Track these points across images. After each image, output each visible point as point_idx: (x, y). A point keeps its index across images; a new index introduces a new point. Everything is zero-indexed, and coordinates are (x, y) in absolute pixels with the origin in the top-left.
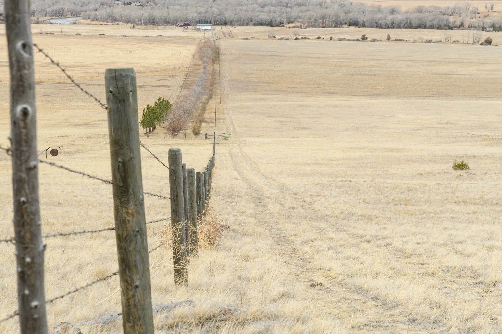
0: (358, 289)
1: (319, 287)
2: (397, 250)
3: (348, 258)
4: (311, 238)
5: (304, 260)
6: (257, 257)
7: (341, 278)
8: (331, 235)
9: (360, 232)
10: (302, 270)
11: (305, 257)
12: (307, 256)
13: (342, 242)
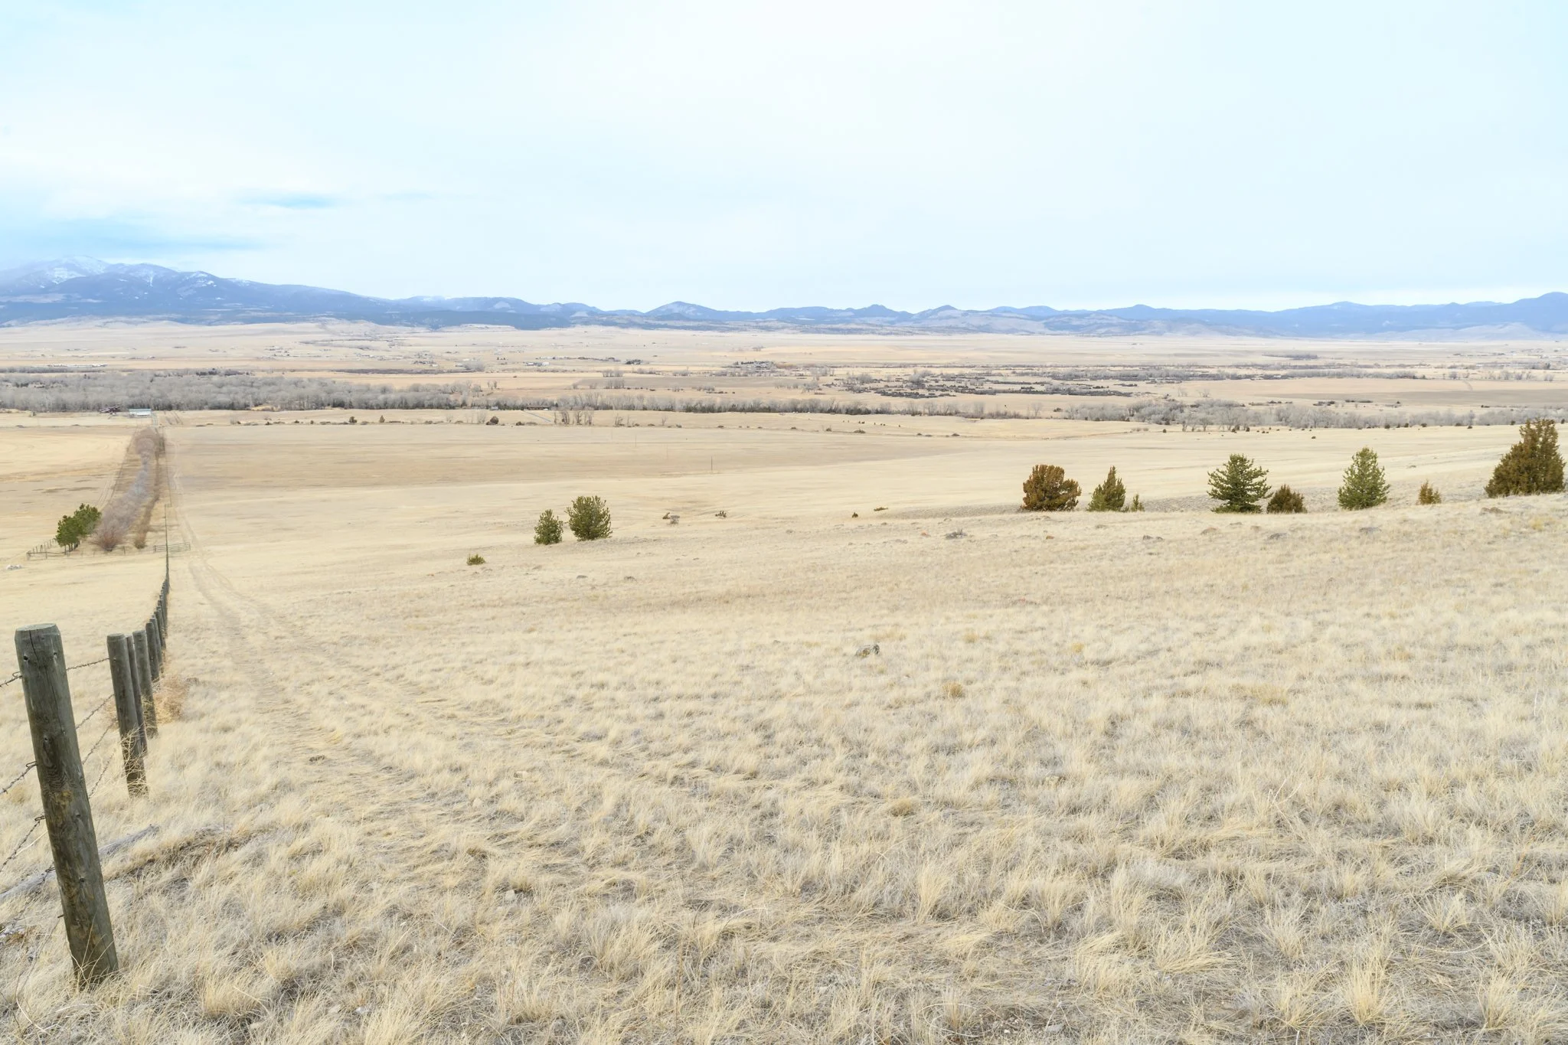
0: (367, 756)
1: (319, 762)
2: (410, 683)
3: (353, 707)
4: (307, 680)
5: (299, 717)
6: (239, 722)
7: (347, 740)
8: (332, 673)
9: (366, 663)
10: (298, 733)
11: (300, 712)
12: (303, 711)
13: (345, 682)
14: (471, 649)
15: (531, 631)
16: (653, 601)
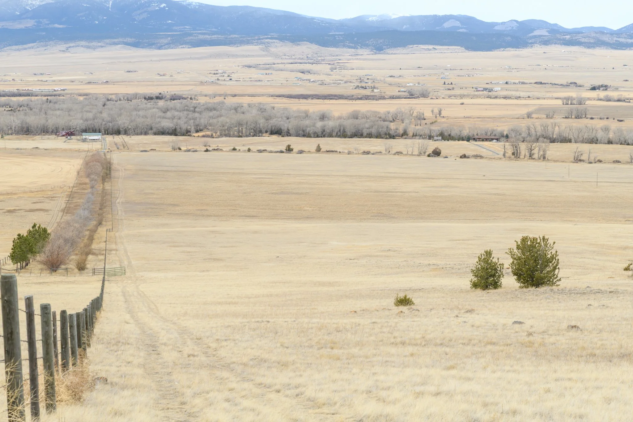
2: (309, 399)
8: (233, 385)
11: (192, 411)
12: (195, 410)
13: (243, 393)
14: (382, 378)
15: (452, 368)
16: (597, 352)
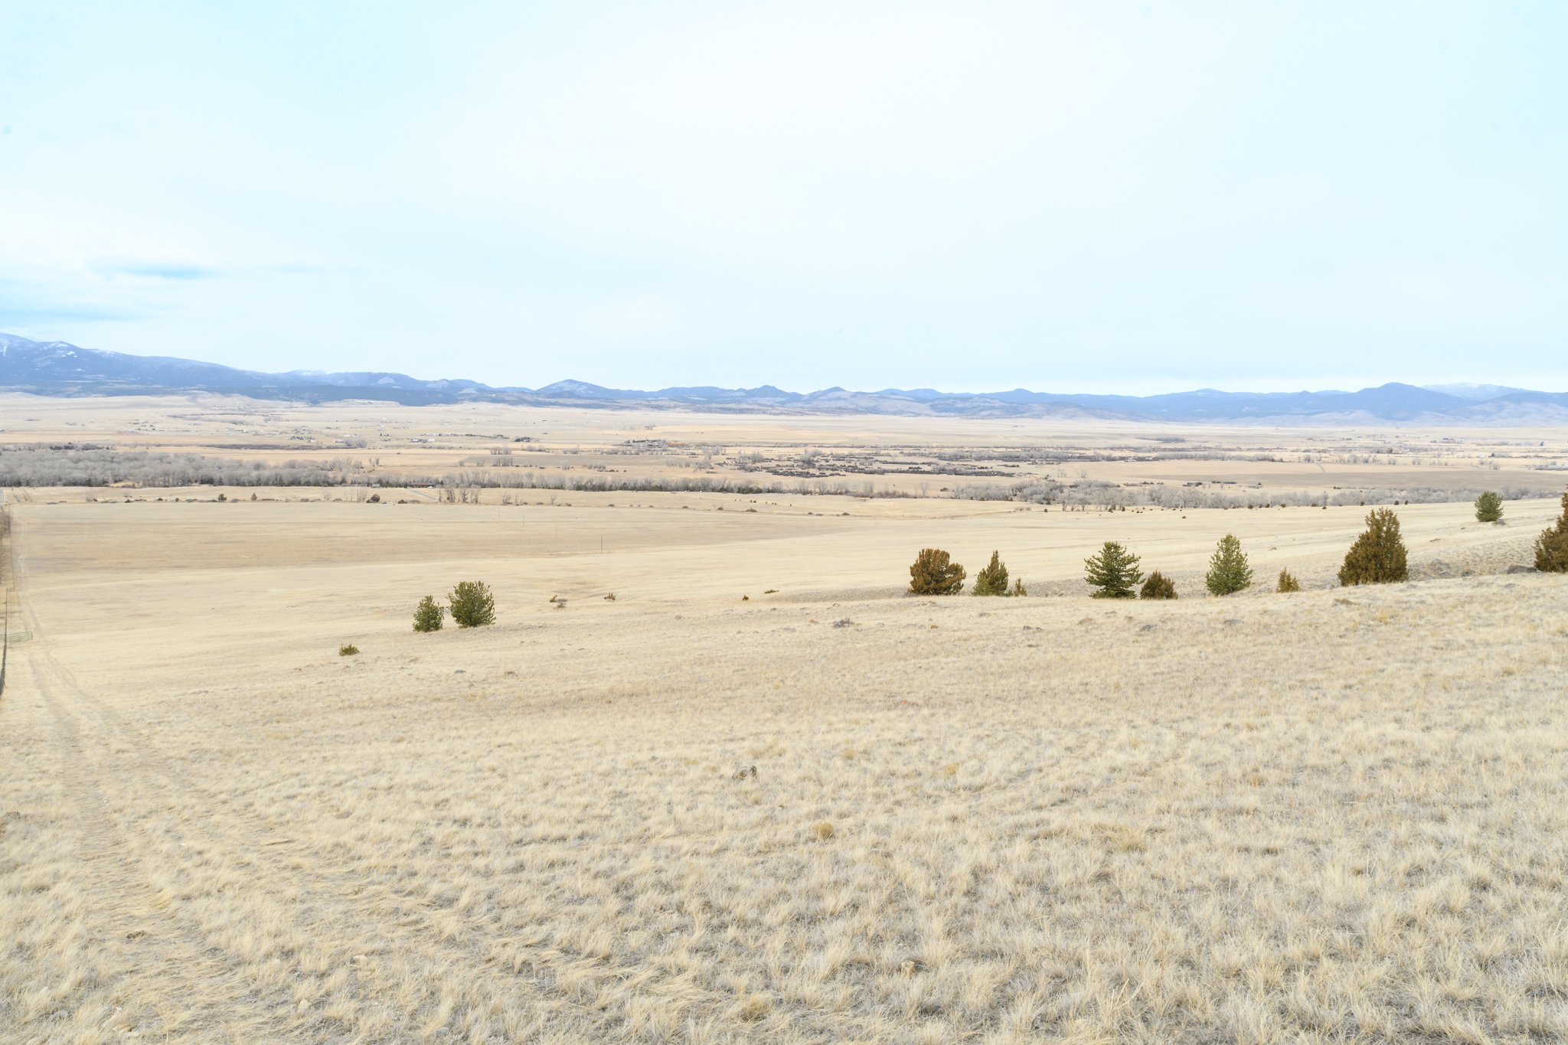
0: (192, 931)
1: (138, 939)
3: (188, 855)
4: (143, 812)
5: (128, 867)
6: (56, 877)
7: (175, 904)
8: (173, 801)
9: (213, 788)
10: (122, 893)
13: (186, 814)
14: (332, 767)
15: (400, 740)
16: (532, 702)
